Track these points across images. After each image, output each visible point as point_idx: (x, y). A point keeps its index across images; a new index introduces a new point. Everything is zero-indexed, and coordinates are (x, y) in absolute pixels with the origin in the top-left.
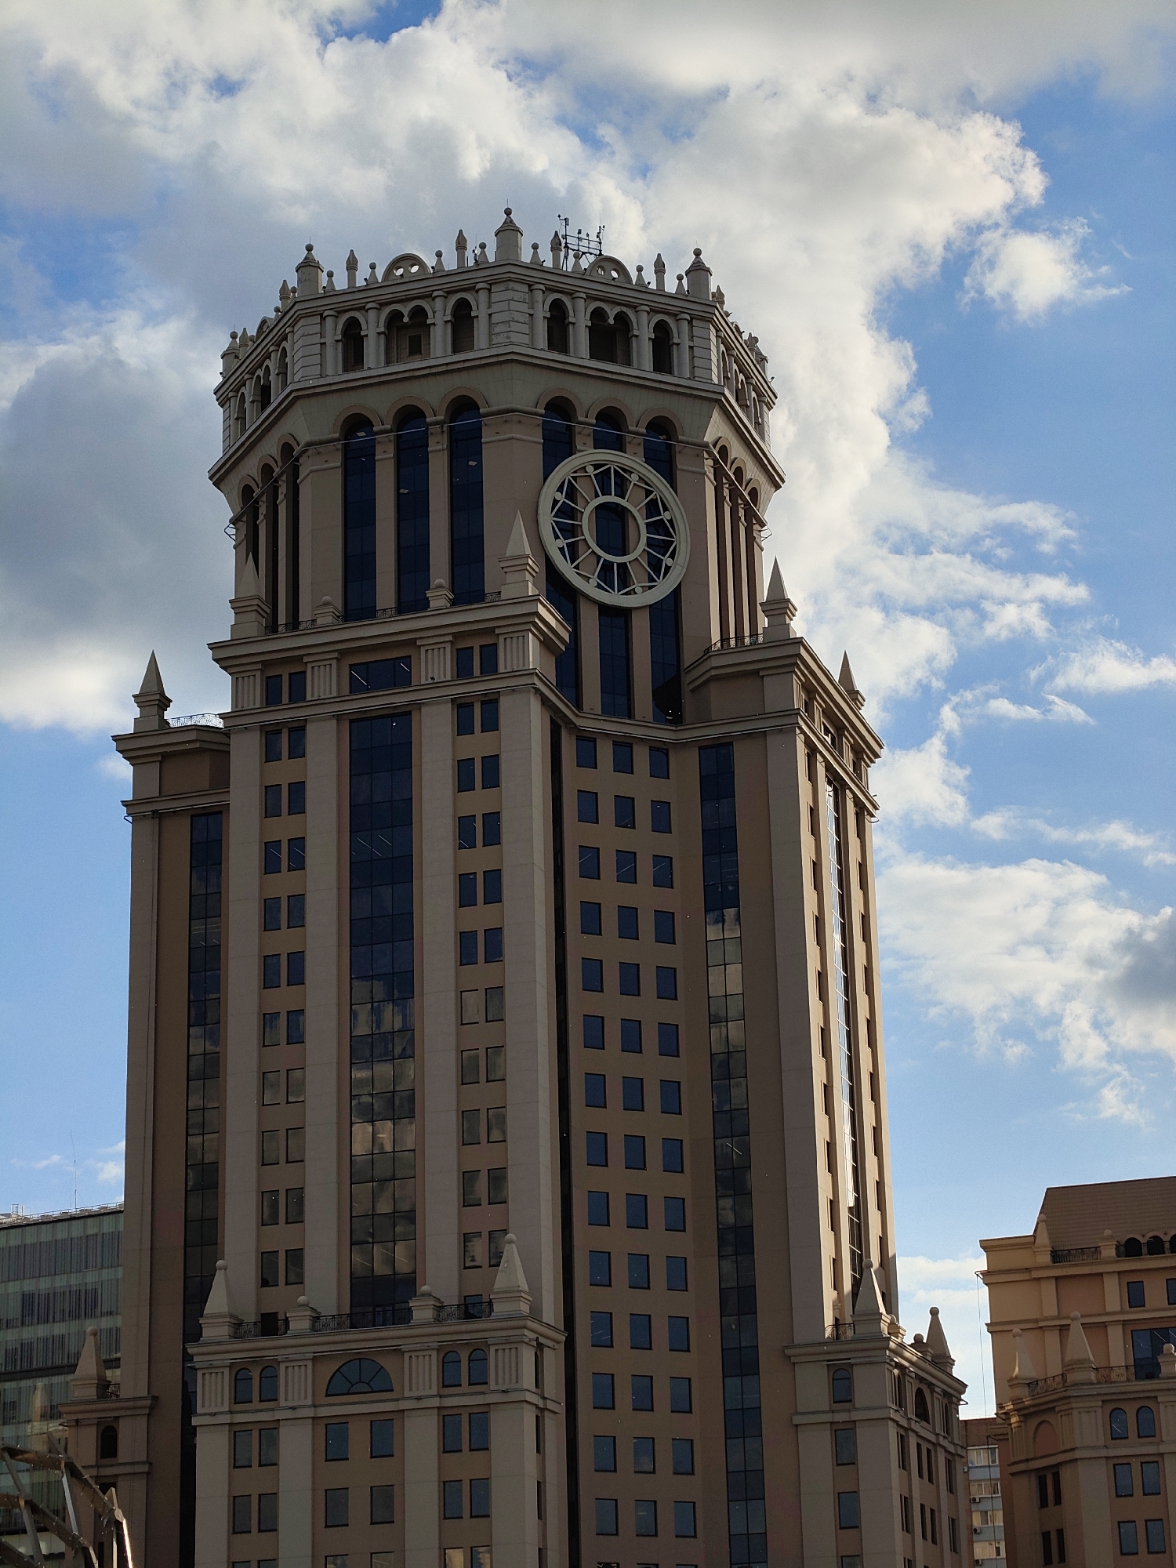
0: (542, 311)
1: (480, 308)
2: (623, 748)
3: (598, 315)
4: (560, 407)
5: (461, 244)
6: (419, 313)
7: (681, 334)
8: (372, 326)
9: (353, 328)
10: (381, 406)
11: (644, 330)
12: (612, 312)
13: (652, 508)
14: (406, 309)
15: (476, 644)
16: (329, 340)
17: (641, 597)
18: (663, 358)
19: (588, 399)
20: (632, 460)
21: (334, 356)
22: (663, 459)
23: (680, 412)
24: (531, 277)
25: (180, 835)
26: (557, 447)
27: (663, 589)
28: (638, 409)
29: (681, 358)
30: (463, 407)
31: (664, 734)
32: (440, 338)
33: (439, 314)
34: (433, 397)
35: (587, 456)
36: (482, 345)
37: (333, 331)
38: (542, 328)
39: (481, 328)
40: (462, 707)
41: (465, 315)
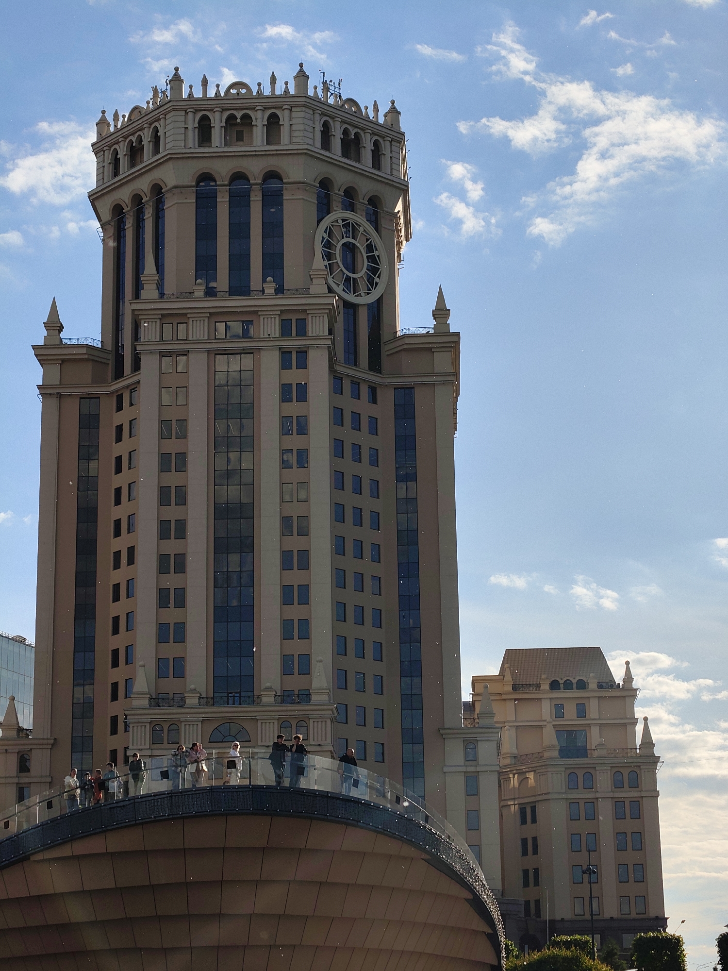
0: (319, 127)
1: (284, 117)
2: (356, 384)
3: (346, 132)
4: (325, 184)
5: (273, 79)
6: (247, 118)
7: (385, 147)
8: (217, 122)
9: (205, 120)
10: (222, 170)
11: (368, 143)
12: (353, 131)
13: (370, 248)
14: (239, 114)
15: (294, 318)
16: (190, 127)
17: (364, 299)
18: (377, 162)
19: (341, 180)
20: (359, 218)
21: (193, 137)
22: (375, 220)
23: (385, 192)
24: (313, 105)
25: (73, 410)
26: (324, 208)
27: (372, 298)
28: (365, 188)
29: (385, 162)
30: (272, 176)
31: (372, 377)
32: (259, 133)
33: (260, 119)
34: (255, 169)
35: (338, 214)
36: (285, 142)
37: (193, 121)
38: (318, 135)
39: (285, 131)
40: (285, 354)
41: (273, 122)
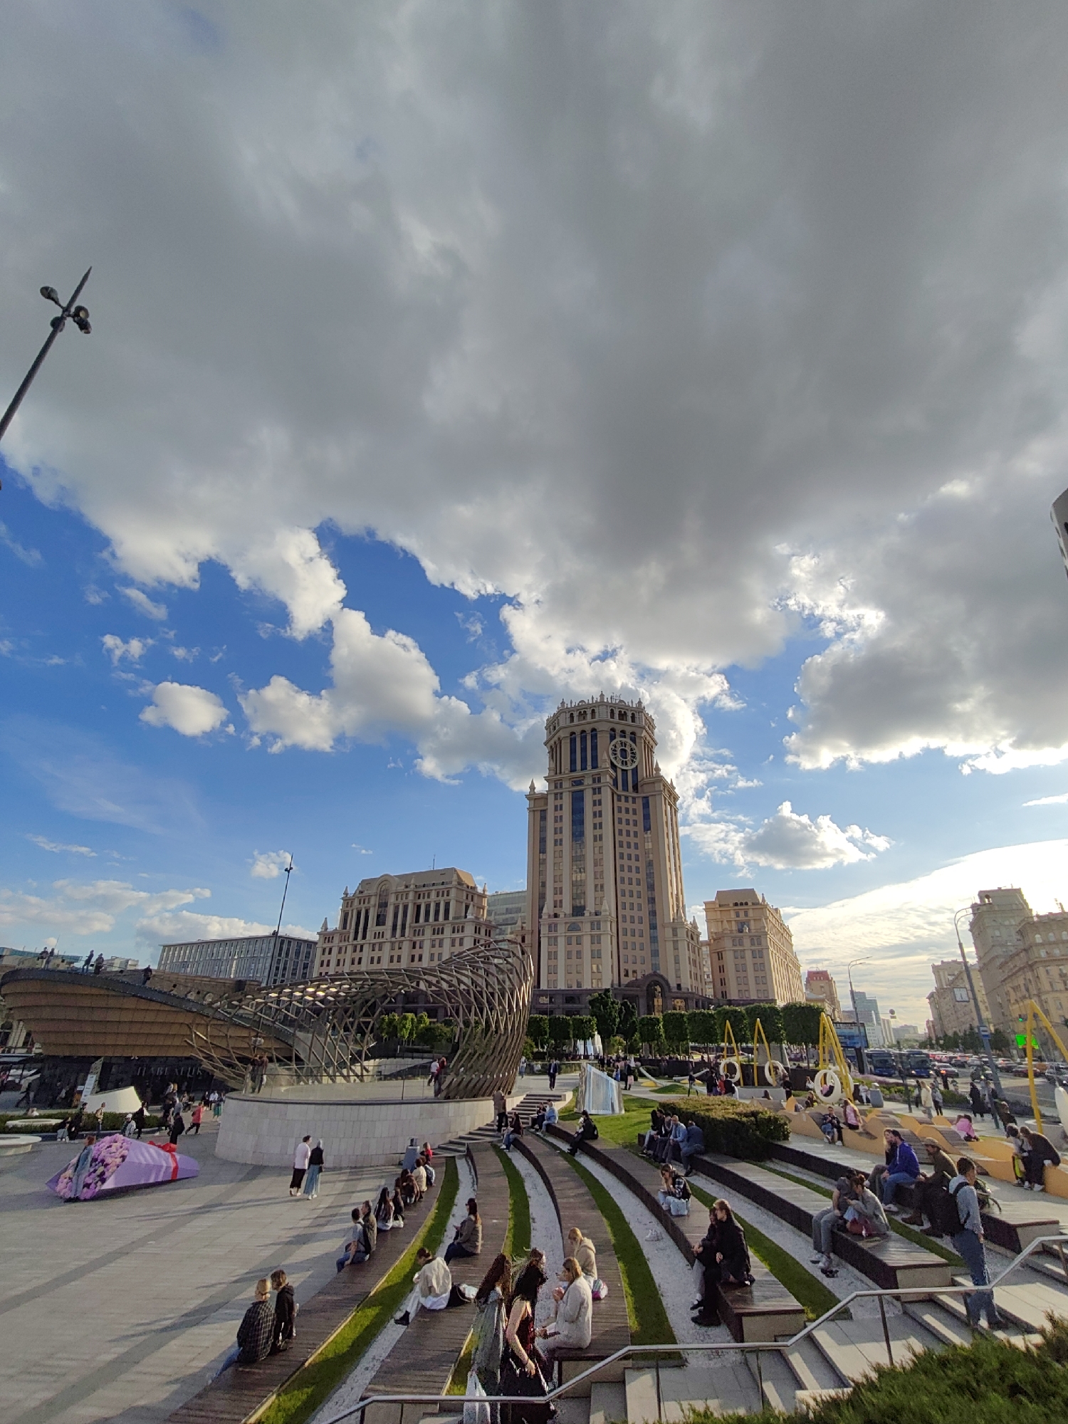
0: (609, 711)
1: (596, 711)
2: (627, 798)
3: (620, 712)
5: (593, 698)
6: (585, 712)
7: (637, 715)
8: (576, 714)
9: (572, 715)
10: (578, 730)
11: (629, 714)
12: (623, 711)
13: (631, 750)
14: (582, 711)
15: (597, 777)
16: (567, 717)
17: (630, 767)
18: (633, 721)
19: (619, 728)
20: (628, 740)
21: (568, 720)
22: (634, 740)
23: (637, 731)
24: (607, 705)
25: (538, 815)
26: (613, 738)
27: (634, 766)
28: (628, 730)
29: (637, 720)
30: (594, 730)
31: (635, 795)
32: (589, 716)
33: (589, 712)
34: (588, 728)
35: (618, 739)
36: (597, 718)
37: (568, 715)
38: (609, 714)
39: (597, 714)
40: (594, 789)
41: (593, 711)
